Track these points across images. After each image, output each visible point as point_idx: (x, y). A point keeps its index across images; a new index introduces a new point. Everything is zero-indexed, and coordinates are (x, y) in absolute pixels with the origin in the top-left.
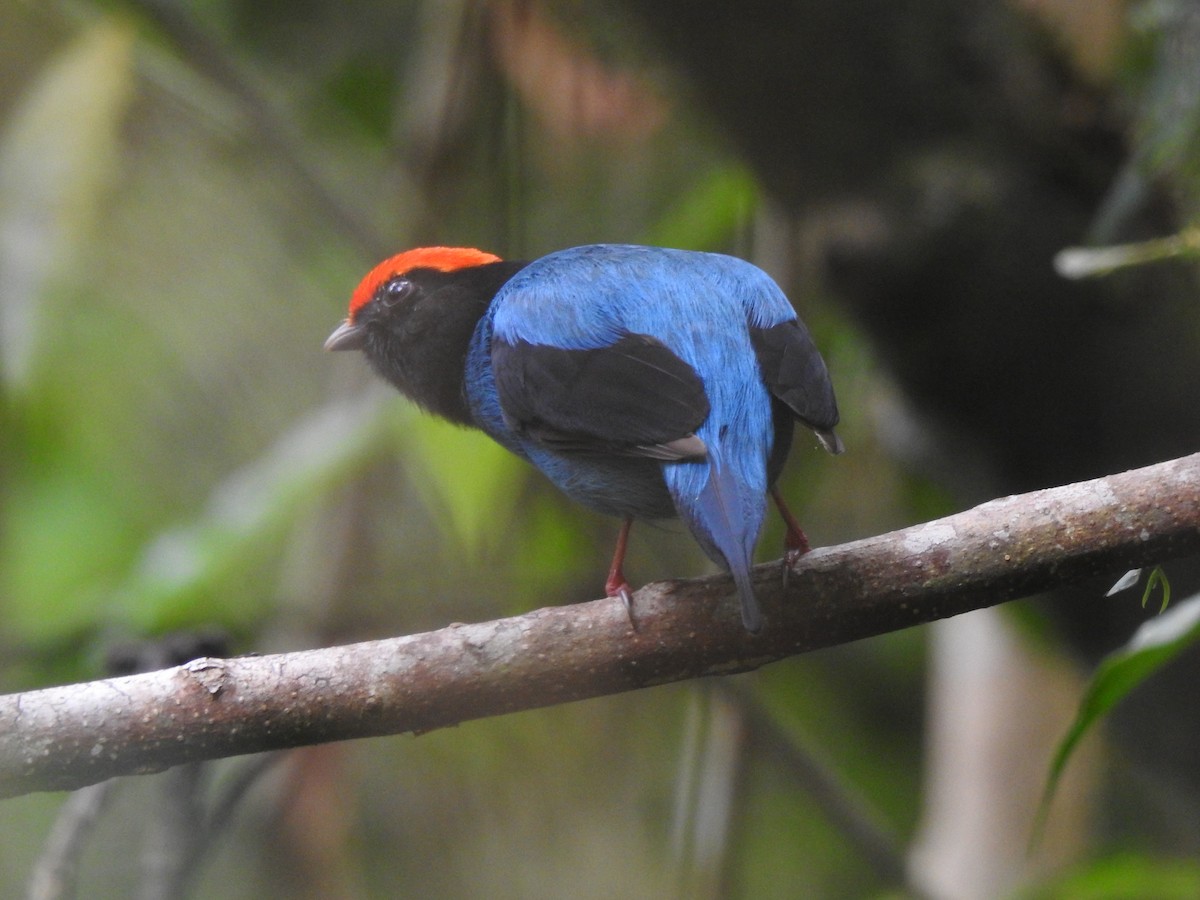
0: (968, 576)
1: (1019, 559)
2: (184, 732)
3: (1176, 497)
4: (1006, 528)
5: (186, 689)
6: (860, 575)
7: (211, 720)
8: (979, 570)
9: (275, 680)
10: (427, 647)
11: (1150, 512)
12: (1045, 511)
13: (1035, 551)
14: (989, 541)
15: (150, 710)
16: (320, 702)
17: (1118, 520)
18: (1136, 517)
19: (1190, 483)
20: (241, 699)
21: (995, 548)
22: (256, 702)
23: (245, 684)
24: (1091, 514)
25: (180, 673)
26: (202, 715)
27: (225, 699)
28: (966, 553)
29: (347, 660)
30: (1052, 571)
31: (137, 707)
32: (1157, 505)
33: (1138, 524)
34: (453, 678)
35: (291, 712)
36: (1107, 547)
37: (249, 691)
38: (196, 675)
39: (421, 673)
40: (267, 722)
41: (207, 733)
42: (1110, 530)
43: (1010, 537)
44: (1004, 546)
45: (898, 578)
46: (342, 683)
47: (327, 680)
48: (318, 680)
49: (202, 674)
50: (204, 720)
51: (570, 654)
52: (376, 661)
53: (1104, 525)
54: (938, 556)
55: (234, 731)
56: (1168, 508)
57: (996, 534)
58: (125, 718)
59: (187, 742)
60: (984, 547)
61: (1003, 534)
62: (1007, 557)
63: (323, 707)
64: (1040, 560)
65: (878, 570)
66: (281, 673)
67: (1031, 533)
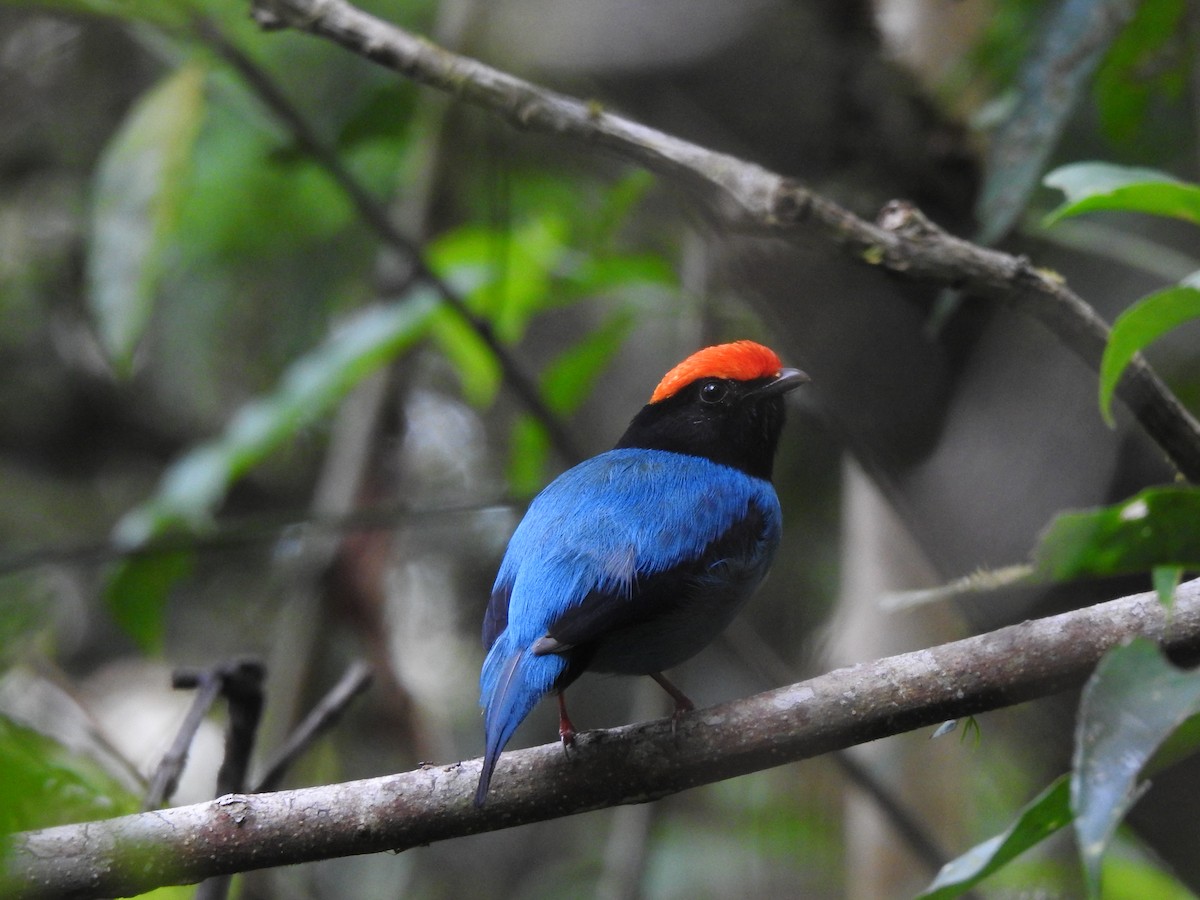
0: (823, 727)
1: (863, 714)
2: (216, 853)
3: (984, 665)
4: (853, 689)
5: (216, 819)
6: (739, 727)
7: (237, 843)
8: (832, 723)
9: (286, 812)
10: (405, 785)
11: (965, 676)
12: (883, 676)
13: (875, 707)
14: (840, 700)
15: (189, 835)
16: (322, 829)
17: (940, 683)
18: (954, 680)
19: (995, 654)
20: (260, 826)
21: (844, 705)
22: (271, 829)
23: (263, 815)
24: (918, 678)
25: (212, 806)
26: (228, 840)
27: (247, 827)
28: (822, 710)
29: (342, 796)
30: (889, 723)
31: (180, 833)
32: (970, 671)
33: (955, 685)
34: (425, 809)
35: (299, 837)
36: (931, 703)
37: (266, 820)
38: (224, 808)
39: (399, 805)
40: (281, 845)
41: (234, 853)
42: (934, 690)
43: (856, 696)
44: (852, 704)
45: (769, 730)
46: (339, 814)
47: (327, 811)
48: (320, 811)
49: (230, 808)
50: (231, 844)
51: (515, 790)
52: (365, 797)
53: (929, 687)
54: (800, 711)
55: (255, 851)
56: (978, 673)
57: (845, 694)
58: (170, 842)
59: (218, 860)
60: (836, 704)
61: (850, 694)
62: (854, 712)
63: (324, 832)
64: (879, 714)
65: (753, 724)
66: (291, 806)
67: (872, 694)
